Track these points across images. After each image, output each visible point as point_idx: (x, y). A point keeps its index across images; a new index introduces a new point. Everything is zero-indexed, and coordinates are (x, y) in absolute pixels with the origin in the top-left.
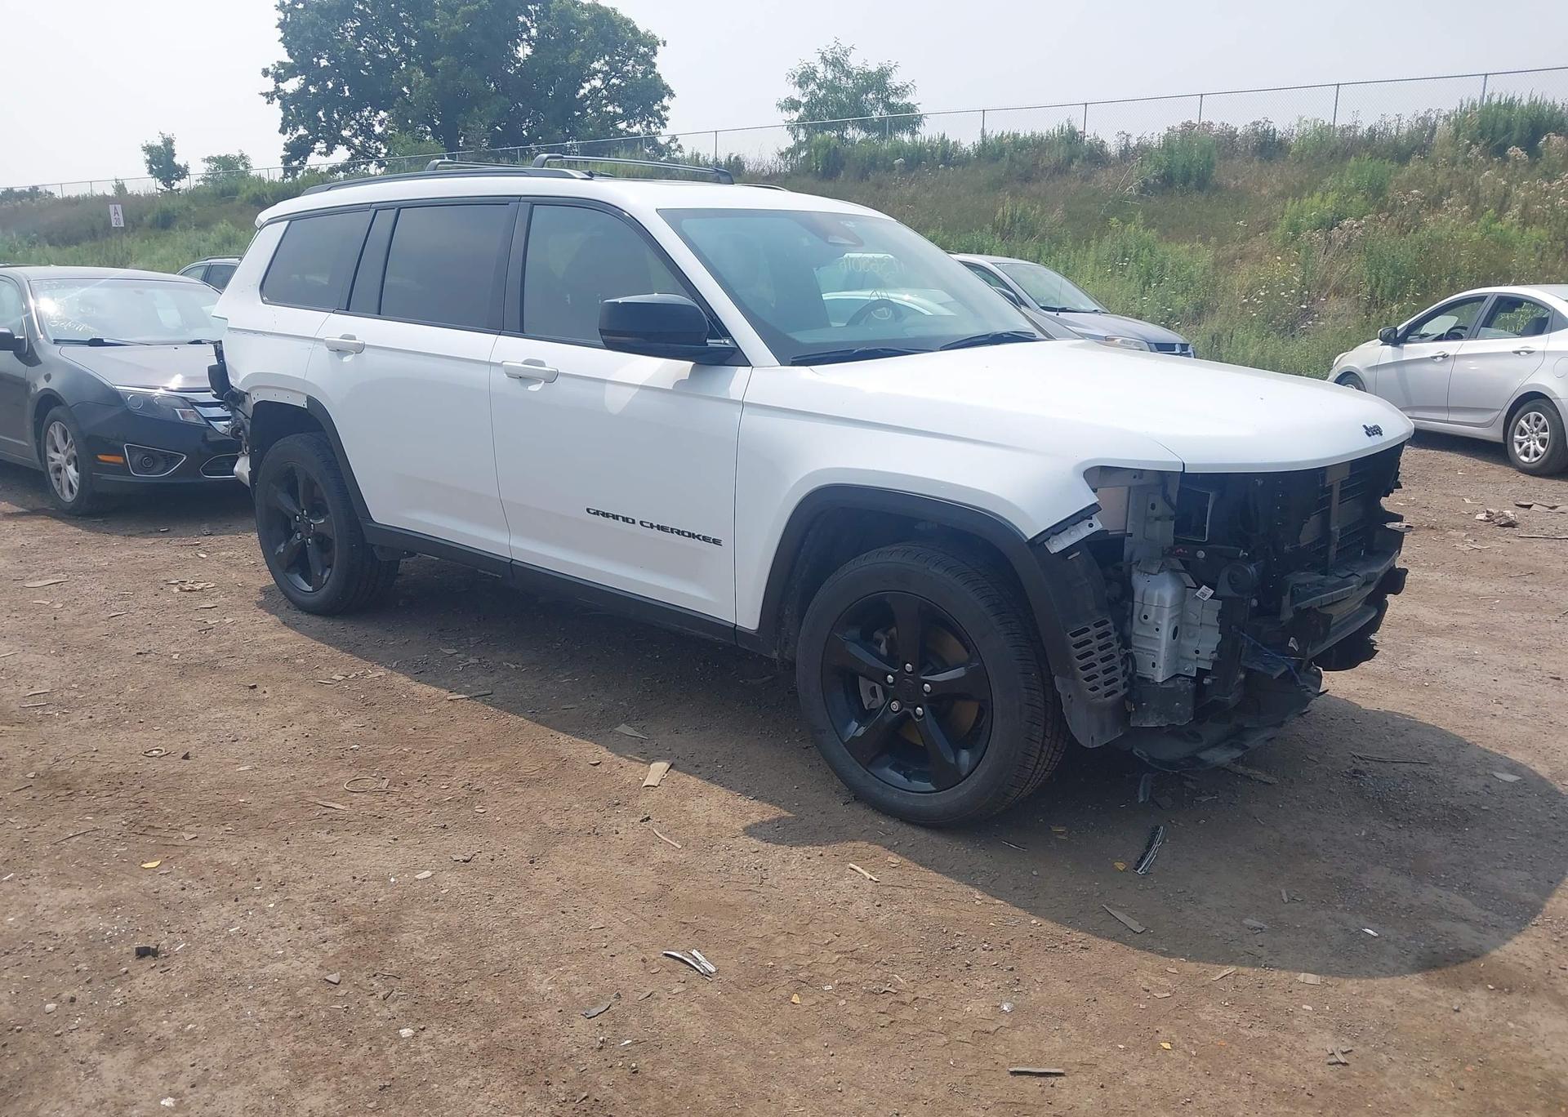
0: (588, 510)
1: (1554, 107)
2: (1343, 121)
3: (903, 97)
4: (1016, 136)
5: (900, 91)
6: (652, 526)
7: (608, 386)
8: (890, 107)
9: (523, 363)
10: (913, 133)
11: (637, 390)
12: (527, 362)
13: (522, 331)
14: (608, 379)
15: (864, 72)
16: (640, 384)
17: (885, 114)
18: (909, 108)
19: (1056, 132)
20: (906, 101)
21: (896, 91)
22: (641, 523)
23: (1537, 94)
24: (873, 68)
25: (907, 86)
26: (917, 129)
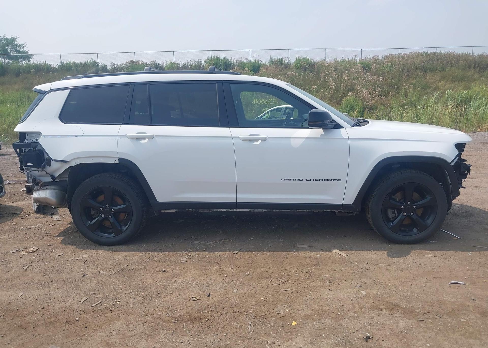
0: (282, 179)
1: (228, 60)
2: (176, 62)
3: (23, 48)
4: (74, 63)
5: (22, 46)
6: (311, 180)
7: (291, 139)
8: (18, 52)
9: (249, 135)
10: (29, 61)
11: (304, 139)
12: (250, 135)
13: (239, 126)
14: (291, 137)
15: (5, 38)
16: (306, 137)
17: (15, 54)
18: (25, 52)
19: (88, 62)
20: (24, 49)
21: (20, 46)
22: (306, 180)
23: (225, 56)
24: (9, 37)
25: (24, 45)
26: (30, 59)
